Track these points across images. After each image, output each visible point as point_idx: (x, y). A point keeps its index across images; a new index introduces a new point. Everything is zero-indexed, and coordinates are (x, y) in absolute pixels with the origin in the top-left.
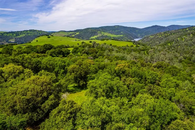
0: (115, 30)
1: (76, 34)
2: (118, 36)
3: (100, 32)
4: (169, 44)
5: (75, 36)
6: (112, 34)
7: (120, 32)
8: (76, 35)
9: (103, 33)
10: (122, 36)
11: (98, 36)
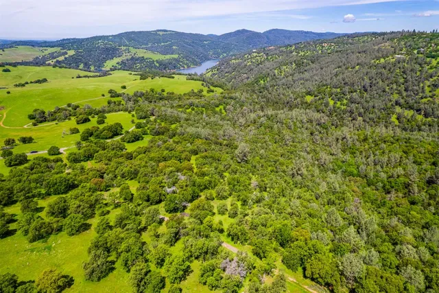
0: (159, 42)
1: (66, 53)
2: (168, 57)
3: (125, 48)
4: (262, 82)
5: (66, 58)
6: (153, 52)
7: (170, 46)
8: (67, 56)
9: (133, 50)
10: (176, 56)
11: (124, 58)
